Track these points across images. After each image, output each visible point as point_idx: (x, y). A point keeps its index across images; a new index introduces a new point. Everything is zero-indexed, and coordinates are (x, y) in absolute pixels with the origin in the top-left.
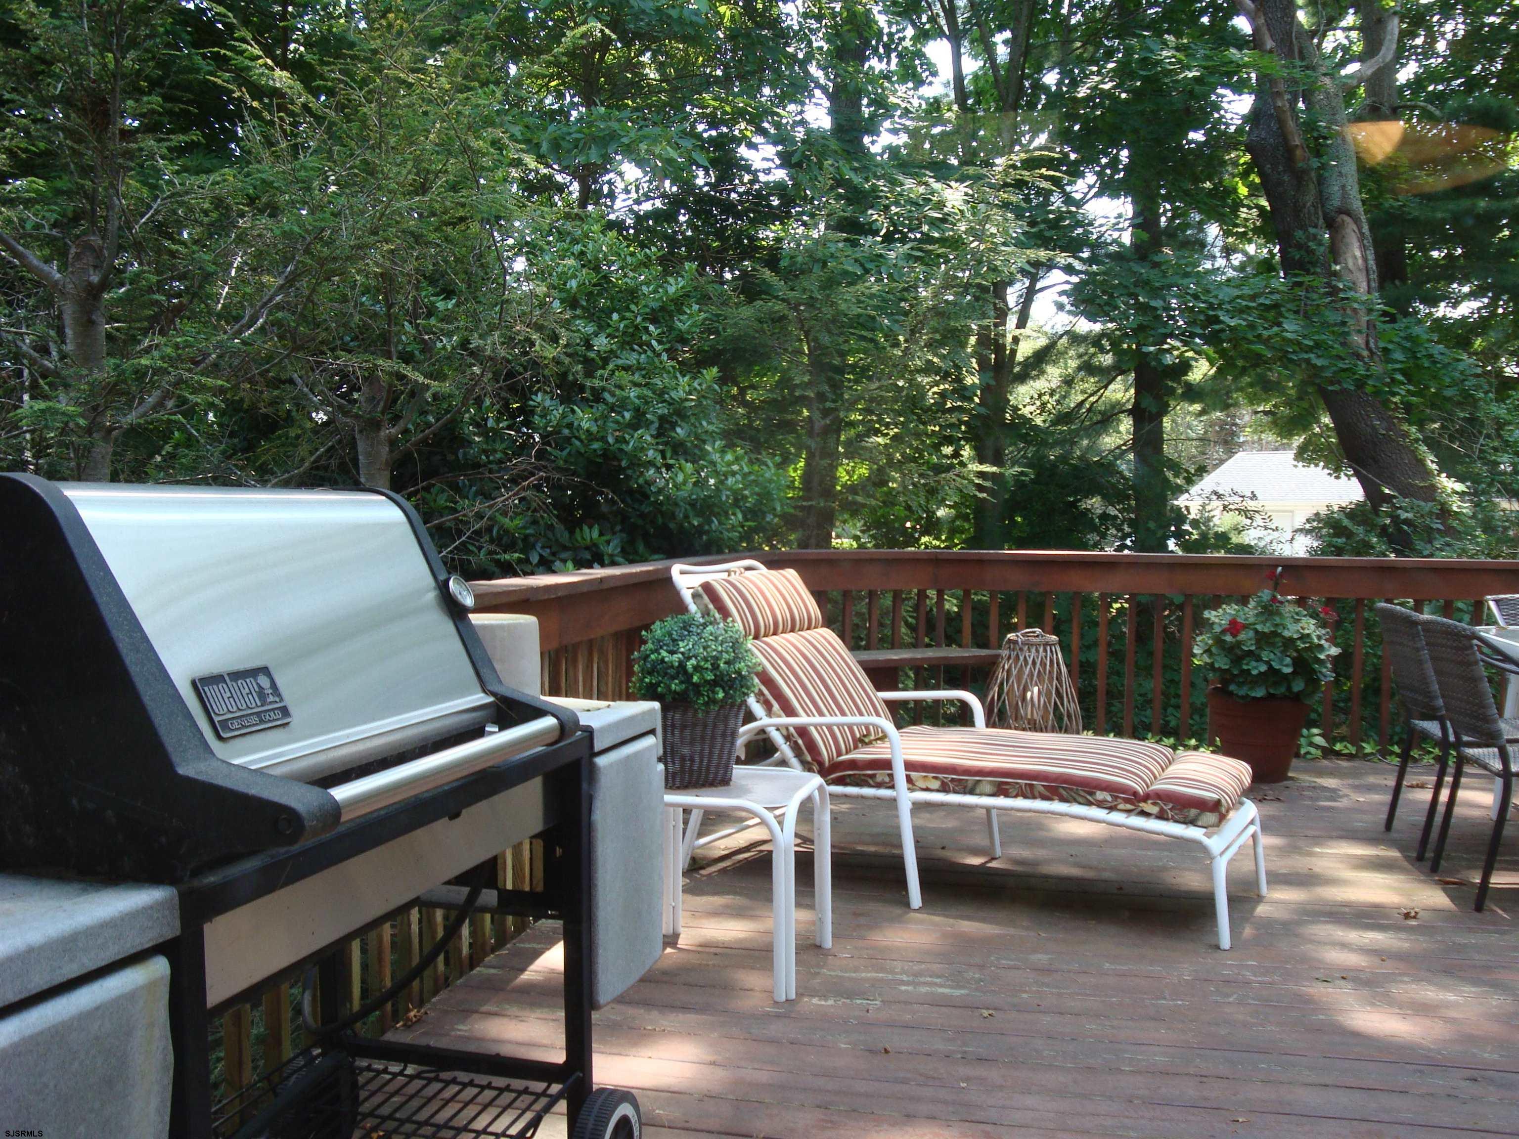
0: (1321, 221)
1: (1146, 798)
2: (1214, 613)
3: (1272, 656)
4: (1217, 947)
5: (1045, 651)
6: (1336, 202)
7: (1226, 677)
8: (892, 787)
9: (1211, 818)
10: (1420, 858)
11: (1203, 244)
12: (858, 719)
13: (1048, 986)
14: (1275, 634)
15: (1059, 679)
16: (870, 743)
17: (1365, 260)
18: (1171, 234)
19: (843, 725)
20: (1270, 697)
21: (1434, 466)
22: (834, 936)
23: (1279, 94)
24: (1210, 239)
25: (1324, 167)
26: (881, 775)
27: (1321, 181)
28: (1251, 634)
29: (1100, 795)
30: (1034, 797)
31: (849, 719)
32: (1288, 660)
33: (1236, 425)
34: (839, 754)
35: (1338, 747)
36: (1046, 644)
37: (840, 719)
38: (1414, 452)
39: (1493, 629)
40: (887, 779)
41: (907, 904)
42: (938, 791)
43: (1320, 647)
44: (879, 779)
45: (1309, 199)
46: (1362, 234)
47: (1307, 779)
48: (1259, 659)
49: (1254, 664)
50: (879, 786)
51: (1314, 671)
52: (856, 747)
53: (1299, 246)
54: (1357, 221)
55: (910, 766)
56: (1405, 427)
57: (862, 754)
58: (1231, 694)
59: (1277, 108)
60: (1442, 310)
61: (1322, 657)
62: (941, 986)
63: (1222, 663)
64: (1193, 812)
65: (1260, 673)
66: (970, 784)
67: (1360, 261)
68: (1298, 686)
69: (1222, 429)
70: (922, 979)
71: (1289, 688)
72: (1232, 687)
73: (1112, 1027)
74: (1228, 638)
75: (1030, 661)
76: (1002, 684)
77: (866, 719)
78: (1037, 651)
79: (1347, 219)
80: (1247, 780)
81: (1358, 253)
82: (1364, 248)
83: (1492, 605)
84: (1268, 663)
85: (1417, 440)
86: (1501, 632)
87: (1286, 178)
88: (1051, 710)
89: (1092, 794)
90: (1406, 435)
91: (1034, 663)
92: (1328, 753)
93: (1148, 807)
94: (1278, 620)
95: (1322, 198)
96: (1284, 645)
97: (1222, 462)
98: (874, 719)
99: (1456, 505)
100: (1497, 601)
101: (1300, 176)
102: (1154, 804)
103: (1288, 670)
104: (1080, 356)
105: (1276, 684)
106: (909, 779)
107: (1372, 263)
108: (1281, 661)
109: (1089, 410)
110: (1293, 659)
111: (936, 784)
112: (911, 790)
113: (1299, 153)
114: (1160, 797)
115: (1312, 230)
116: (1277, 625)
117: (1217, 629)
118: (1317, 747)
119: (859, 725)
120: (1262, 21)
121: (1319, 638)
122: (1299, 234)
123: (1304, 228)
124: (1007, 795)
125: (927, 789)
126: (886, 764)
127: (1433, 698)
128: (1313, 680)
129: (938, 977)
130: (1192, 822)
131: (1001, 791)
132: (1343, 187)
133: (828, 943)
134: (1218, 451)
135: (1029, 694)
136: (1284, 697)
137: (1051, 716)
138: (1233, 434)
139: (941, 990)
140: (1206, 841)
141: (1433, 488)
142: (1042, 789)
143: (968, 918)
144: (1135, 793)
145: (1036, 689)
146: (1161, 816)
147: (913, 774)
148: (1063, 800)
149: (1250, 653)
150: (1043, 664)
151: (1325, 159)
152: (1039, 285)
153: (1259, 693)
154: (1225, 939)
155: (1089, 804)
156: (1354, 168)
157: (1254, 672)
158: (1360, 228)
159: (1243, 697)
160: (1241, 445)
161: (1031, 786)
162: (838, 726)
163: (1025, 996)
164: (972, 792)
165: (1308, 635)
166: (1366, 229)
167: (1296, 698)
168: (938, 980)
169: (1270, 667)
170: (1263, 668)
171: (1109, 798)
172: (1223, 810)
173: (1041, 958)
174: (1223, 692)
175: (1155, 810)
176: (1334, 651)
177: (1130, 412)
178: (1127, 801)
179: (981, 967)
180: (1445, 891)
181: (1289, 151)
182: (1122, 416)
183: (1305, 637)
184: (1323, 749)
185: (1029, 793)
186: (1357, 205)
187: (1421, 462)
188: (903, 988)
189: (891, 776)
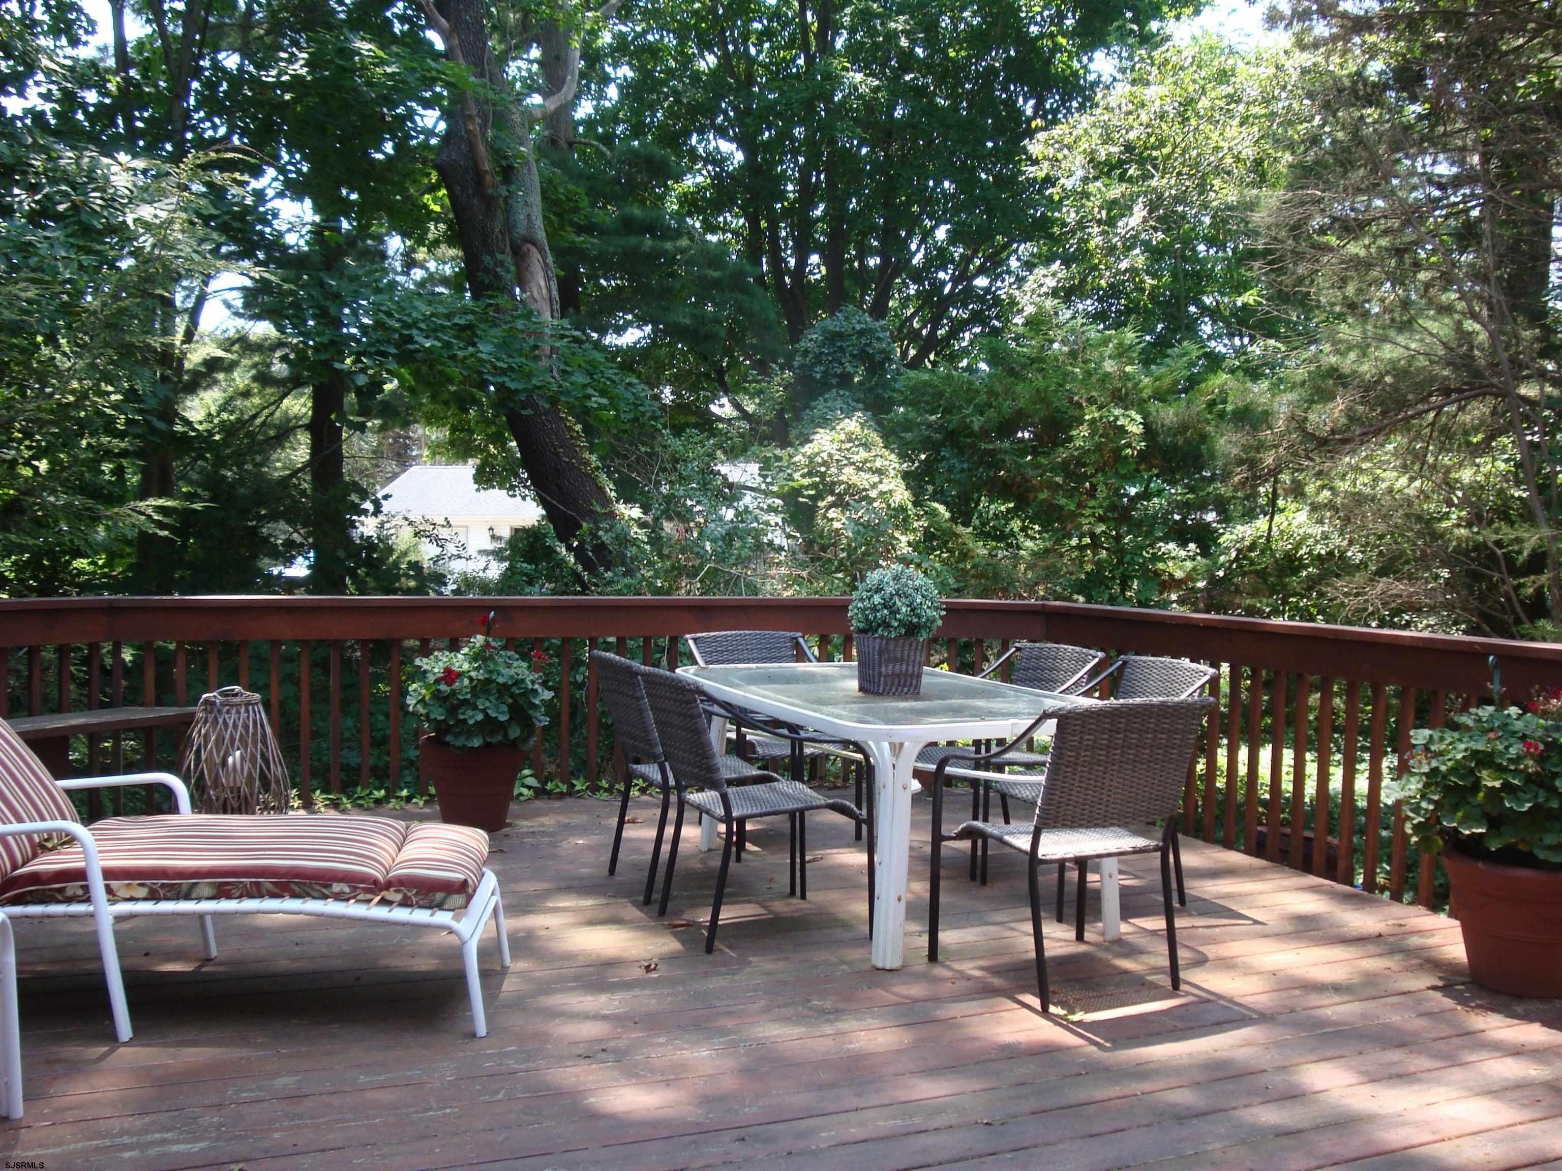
0: (508, 249)
1: (388, 885)
2: (425, 660)
3: (487, 704)
4: (473, 1035)
5: (247, 711)
6: (522, 231)
7: (441, 728)
8: (87, 900)
9: (458, 899)
10: (647, 902)
11: (383, 256)
12: (39, 825)
13: (301, 1117)
14: (488, 681)
15: (264, 743)
16: (54, 848)
17: (549, 291)
18: (351, 242)
19: (20, 834)
20: (487, 745)
21: (613, 494)
22: (26, 1099)
23: (470, 117)
24: (390, 253)
25: (511, 194)
26: (73, 888)
27: (508, 209)
28: (466, 682)
29: (337, 887)
30: (261, 896)
31: (28, 826)
32: (505, 708)
33: (409, 438)
34: (15, 867)
35: (549, 786)
36: (248, 704)
37: (15, 827)
38: (594, 481)
39: (692, 669)
40: (80, 892)
41: (111, 1036)
42: (145, 899)
43: (535, 692)
44: (69, 893)
45: (498, 225)
46: (546, 265)
47: (525, 825)
48: (475, 708)
49: (470, 713)
50: (69, 900)
51: (530, 718)
52: (35, 856)
53: (487, 271)
54: (541, 251)
55: (109, 874)
56: (587, 455)
57: (46, 864)
58: (447, 744)
59: (468, 131)
60: (611, 339)
61: (537, 702)
62: (176, 1142)
63: (439, 714)
64: (439, 896)
65: (477, 722)
66: (185, 888)
67: (544, 291)
68: (515, 732)
69: (395, 441)
70: (149, 1138)
71: (506, 735)
72: (449, 738)
73: (383, 1157)
74: (443, 687)
75: (231, 723)
76: (198, 752)
77: (49, 824)
78: (239, 713)
79: (533, 249)
80: (485, 850)
81: (542, 283)
82: (548, 278)
83: (691, 642)
84: (484, 711)
85: (597, 468)
86: (700, 673)
87: (475, 202)
88: (256, 776)
89: (327, 886)
90: (587, 463)
91: (235, 726)
92: (540, 793)
93: (391, 895)
94: (492, 666)
95: (509, 226)
96: (499, 691)
97: (395, 475)
98: (60, 824)
99: (635, 531)
100: (695, 640)
101: (489, 202)
102: (398, 891)
103: (503, 718)
104: (255, 366)
105: (493, 733)
106: (109, 890)
107: (555, 293)
108: (497, 707)
109: (264, 423)
110: (509, 705)
111: (143, 892)
112: (113, 902)
113: (488, 178)
114: (401, 883)
115: (500, 257)
116: (491, 672)
117: (431, 679)
118: (529, 788)
119: (39, 832)
120: (456, 41)
121: (533, 682)
122: (487, 259)
123: (491, 253)
124: (229, 897)
125: (132, 899)
126: (80, 875)
127: (653, 746)
128: (527, 723)
129: (169, 1130)
130: (440, 906)
131: (222, 893)
132: (529, 216)
133: (19, 1110)
134: (391, 466)
135: (230, 760)
136: (501, 744)
137: (257, 783)
138: (407, 447)
139: (175, 1148)
140: (454, 925)
141: (612, 515)
142: (270, 886)
143: (194, 1044)
144: (376, 882)
145: (238, 753)
146: (405, 903)
147: (114, 884)
148: (295, 896)
149: (465, 702)
150: (246, 727)
151: (513, 188)
152: (209, 290)
153: (476, 743)
154: (482, 1028)
155: (325, 897)
156: (539, 198)
157: (471, 722)
158: (544, 259)
159: (459, 748)
160: (414, 458)
161: (258, 884)
162: (14, 835)
163: (276, 1135)
164: (187, 897)
165: (523, 681)
166: (550, 259)
167: (514, 744)
168: (169, 1135)
169: (487, 715)
170: (480, 717)
171: (347, 890)
172: (470, 890)
173: (286, 1082)
174: (438, 742)
175: (398, 897)
176: (548, 695)
177: (308, 427)
178: (367, 891)
179: (219, 1106)
180: (675, 935)
181: (479, 176)
182: (299, 431)
183: (518, 682)
184: (535, 789)
185: (256, 892)
186: (541, 235)
187: (601, 490)
188: (126, 1155)
189: (86, 889)
